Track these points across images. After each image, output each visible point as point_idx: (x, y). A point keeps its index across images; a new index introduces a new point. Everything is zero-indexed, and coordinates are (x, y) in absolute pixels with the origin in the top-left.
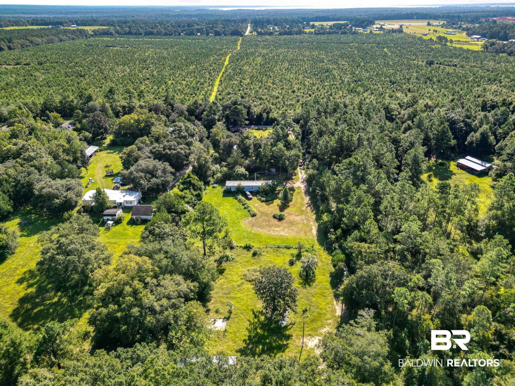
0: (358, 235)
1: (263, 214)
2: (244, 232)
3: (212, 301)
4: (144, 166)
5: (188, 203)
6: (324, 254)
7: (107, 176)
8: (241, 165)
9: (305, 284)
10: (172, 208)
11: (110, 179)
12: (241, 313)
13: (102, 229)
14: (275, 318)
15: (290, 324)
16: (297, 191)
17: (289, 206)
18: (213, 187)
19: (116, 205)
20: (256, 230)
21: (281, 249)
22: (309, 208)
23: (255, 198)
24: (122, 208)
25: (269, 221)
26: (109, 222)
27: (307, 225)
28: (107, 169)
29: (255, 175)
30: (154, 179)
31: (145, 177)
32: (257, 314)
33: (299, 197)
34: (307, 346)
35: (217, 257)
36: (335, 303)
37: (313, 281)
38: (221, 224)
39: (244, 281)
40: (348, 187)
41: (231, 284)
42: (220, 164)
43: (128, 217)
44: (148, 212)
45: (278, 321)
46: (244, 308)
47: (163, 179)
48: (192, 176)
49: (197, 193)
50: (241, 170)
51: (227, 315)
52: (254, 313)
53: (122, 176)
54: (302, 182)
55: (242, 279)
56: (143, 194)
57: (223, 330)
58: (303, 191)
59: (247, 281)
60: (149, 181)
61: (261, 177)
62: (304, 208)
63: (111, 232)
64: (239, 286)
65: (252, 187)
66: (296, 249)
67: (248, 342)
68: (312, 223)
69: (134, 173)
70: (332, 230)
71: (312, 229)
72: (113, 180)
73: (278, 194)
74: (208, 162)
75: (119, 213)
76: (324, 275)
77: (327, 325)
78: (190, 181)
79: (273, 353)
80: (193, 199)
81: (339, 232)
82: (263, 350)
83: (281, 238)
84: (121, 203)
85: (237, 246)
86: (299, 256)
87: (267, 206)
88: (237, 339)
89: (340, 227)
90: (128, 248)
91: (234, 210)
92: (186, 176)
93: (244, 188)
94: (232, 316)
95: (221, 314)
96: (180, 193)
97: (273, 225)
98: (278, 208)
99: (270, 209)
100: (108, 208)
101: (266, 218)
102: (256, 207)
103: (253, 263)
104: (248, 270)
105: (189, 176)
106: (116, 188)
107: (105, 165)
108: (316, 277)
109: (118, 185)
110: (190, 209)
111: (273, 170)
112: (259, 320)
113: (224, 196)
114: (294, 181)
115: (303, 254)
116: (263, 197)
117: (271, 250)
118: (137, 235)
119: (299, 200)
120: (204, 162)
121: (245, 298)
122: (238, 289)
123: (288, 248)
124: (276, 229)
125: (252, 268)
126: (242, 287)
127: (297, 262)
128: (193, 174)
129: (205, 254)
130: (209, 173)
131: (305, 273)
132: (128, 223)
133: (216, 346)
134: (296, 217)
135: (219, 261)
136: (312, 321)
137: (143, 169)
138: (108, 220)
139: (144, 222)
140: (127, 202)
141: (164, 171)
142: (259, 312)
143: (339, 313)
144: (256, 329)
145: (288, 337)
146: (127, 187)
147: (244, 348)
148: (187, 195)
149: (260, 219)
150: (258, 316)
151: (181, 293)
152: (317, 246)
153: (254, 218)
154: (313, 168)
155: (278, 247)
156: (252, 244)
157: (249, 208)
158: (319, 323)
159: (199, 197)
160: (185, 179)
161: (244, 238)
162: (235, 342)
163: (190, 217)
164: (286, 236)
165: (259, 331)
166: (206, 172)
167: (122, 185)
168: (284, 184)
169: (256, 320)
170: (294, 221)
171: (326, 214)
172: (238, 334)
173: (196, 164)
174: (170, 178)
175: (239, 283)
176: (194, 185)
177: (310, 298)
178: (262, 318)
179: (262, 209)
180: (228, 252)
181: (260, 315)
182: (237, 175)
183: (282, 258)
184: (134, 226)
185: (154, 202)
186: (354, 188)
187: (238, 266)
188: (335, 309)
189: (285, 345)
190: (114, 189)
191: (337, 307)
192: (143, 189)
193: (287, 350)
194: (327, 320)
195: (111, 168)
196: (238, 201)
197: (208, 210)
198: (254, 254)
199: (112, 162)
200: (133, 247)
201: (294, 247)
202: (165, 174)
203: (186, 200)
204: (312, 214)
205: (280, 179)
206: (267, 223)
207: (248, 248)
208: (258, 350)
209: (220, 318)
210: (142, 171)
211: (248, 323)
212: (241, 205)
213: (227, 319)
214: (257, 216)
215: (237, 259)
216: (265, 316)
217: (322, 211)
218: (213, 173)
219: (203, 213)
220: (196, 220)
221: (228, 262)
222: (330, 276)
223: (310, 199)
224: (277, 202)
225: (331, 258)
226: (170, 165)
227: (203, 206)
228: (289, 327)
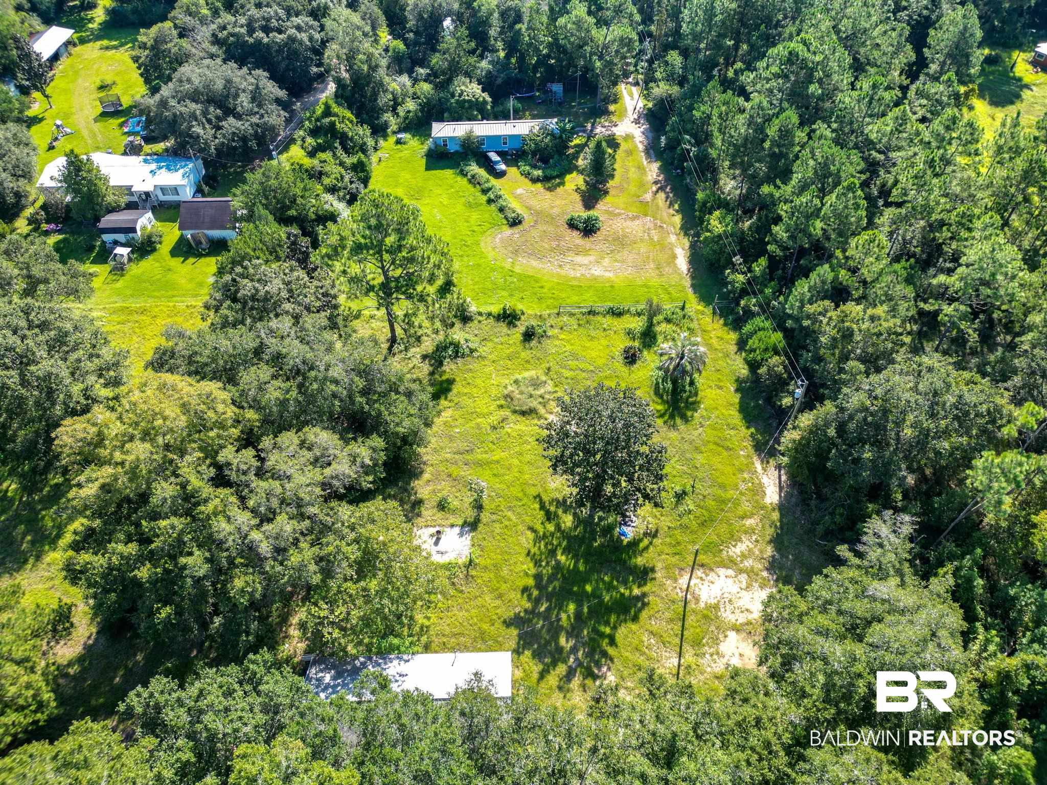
0: (830, 276)
1: (539, 215)
2: (492, 270)
3: (426, 476)
4: (196, 81)
5: (332, 190)
6: (716, 326)
7: (104, 115)
8: (468, 75)
9: (672, 417)
10: (289, 208)
11: (115, 122)
12: (510, 508)
13: (102, 270)
14: (601, 519)
15: (646, 534)
16: (624, 146)
17: (606, 193)
18: (399, 142)
19: (135, 199)
20: (526, 265)
21: (599, 318)
22: (661, 196)
23: (513, 171)
24: (154, 209)
25: (559, 238)
26: (119, 250)
27: (663, 246)
28: (102, 94)
29: (512, 103)
30: (231, 120)
31: (205, 113)
32: (552, 509)
33: (630, 164)
34: (697, 600)
35: (428, 345)
36: (758, 466)
37: (694, 406)
38: (434, 259)
39: (506, 413)
40: (785, 134)
41: (472, 424)
42: (410, 72)
43: (171, 233)
44: (225, 218)
45: (609, 529)
46: (516, 491)
47: (255, 119)
48: (336, 109)
49: (354, 160)
50: (472, 90)
51: (470, 514)
52: (542, 507)
53: (141, 113)
54: (636, 122)
55: (501, 406)
56: (207, 164)
57: (463, 560)
58: (641, 147)
59: (515, 412)
60: (219, 128)
61: (524, 110)
62: (648, 196)
63: (127, 277)
64: (494, 428)
65: (504, 139)
66: (639, 314)
67: (535, 593)
68: (673, 238)
69: (172, 102)
70: (737, 259)
71: (674, 257)
72: (121, 125)
73: (576, 156)
74: (377, 66)
75: (145, 222)
76: (720, 388)
77: (746, 533)
78: (333, 124)
79: (607, 623)
80: (347, 179)
81: (760, 266)
82: (578, 615)
83: (593, 283)
84: (147, 194)
85: (480, 314)
86: (648, 337)
87: (548, 195)
88: (504, 587)
89: (763, 252)
90: (168, 337)
91: (460, 208)
92: (319, 110)
93: (482, 140)
94: (485, 517)
95: (454, 512)
96: (307, 162)
97: (569, 249)
98: (577, 197)
99: (558, 202)
100: (113, 209)
101: (551, 229)
102: (518, 197)
103: (528, 362)
104: (516, 382)
105: (327, 112)
106: (132, 150)
107: (98, 83)
108: (701, 394)
109: (138, 140)
110: (340, 207)
111: (557, 88)
112: (558, 527)
113: (428, 168)
114: (614, 119)
115: (658, 329)
116: (534, 167)
117: (573, 321)
118: (201, 285)
119: (633, 174)
120: (365, 68)
121: (515, 462)
122: (493, 437)
123: (617, 313)
124: (579, 259)
125: (527, 374)
126: (503, 432)
127: (645, 353)
128: (339, 104)
129: (393, 340)
130: (384, 99)
131: (669, 385)
132: (175, 252)
133: (448, 609)
134: (629, 223)
135: (436, 358)
136: (703, 524)
137: (196, 91)
138: (116, 243)
139: (218, 247)
140: (163, 189)
141: (256, 97)
142: (558, 501)
143: (772, 496)
144: (552, 553)
145: (644, 575)
146: (160, 146)
147: (526, 611)
148: (327, 168)
149: (535, 233)
150: (556, 515)
151: (336, 483)
152: (694, 305)
153: (516, 230)
154: (670, 78)
155: (590, 313)
156: (520, 307)
157: (501, 202)
158: (723, 529)
159: (362, 172)
160: (317, 120)
161: (496, 288)
162: (500, 596)
163: (342, 239)
164: (609, 280)
165: (562, 558)
166: (375, 95)
167: (149, 140)
168: (589, 126)
169: (551, 527)
170: (624, 236)
171: (717, 213)
172: (505, 572)
173: (345, 75)
174: (276, 117)
175: (494, 419)
176: (344, 138)
177: (688, 455)
178: (568, 520)
179: (534, 203)
180: (458, 334)
181: (560, 512)
182: (461, 103)
183: (604, 342)
184: (191, 260)
185: (238, 192)
186: (800, 135)
187: (487, 370)
188: (761, 485)
189: (637, 598)
190: (125, 153)
191: (765, 480)
192: (201, 150)
193: (644, 614)
194: (742, 518)
195: (116, 90)
196: (470, 181)
197: (392, 217)
198: (528, 336)
199: (117, 74)
200: (181, 335)
201: (633, 310)
202: (260, 106)
203: (327, 181)
204: (671, 211)
205: (576, 115)
206: (554, 244)
207: (509, 318)
208: (564, 616)
209: (452, 526)
210: (194, 96)
211: (530, 535)
212: (479, 194)
213: (472, 525)
214: (525, 225)
215: (482, 350)
216: (575, 515)
217: (704, 204)
218: (395, 99)
219: (379, 227)
220: (358, 248)
221: (459, 360)
222: (737, 390)
223: (663, 169)
224: (575, 181)
225: (733, 336)
226: (272, 78)
227: (377, 206)
228: (642, 545)
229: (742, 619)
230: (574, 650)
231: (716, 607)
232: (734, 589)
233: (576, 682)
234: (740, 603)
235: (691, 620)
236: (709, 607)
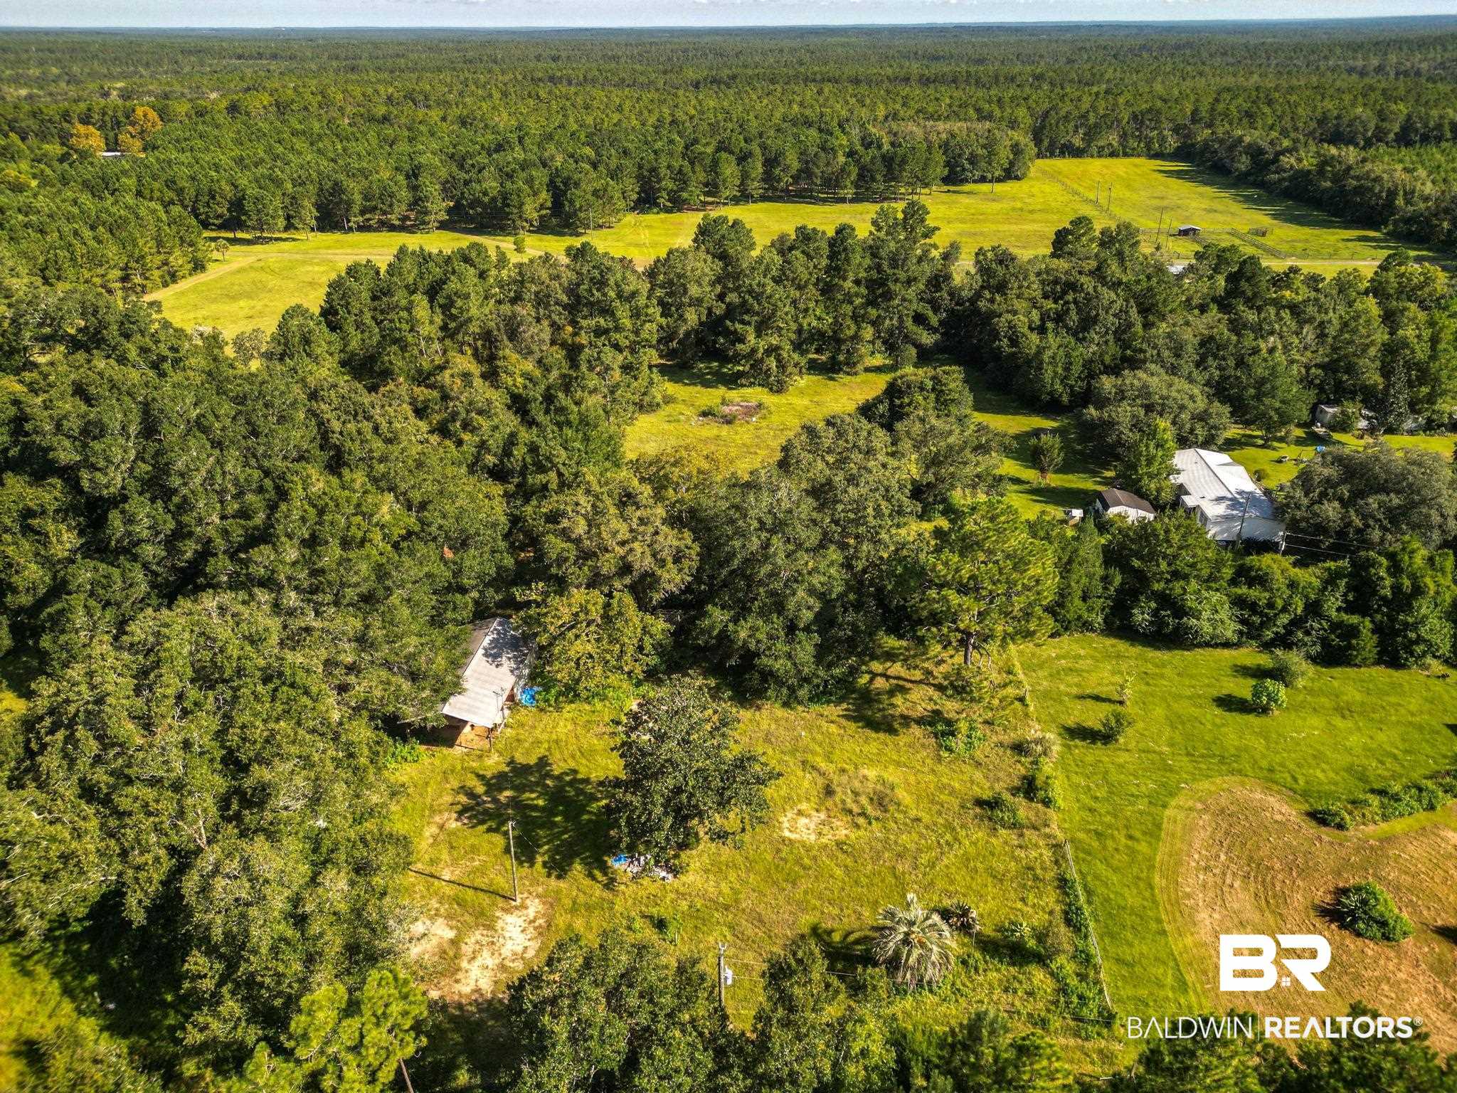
15: (611, 880)
34: (506, 911)
67: (568, 778)
79: (513, 828)
82: (530, 807)
145: (558, 869)
147: (552, 770)
189: (531, 858)
193: (509, 861)
208: (534, 796)
228: (597, 873)
229: (467, 949)
230: (495, 801)
231: (490, 927)
232: (506, 951)
233: (463, 799)
234: (486, 953)
235: (485, 900)
236: (494, 919)
